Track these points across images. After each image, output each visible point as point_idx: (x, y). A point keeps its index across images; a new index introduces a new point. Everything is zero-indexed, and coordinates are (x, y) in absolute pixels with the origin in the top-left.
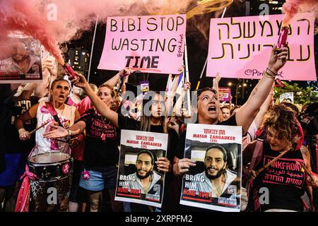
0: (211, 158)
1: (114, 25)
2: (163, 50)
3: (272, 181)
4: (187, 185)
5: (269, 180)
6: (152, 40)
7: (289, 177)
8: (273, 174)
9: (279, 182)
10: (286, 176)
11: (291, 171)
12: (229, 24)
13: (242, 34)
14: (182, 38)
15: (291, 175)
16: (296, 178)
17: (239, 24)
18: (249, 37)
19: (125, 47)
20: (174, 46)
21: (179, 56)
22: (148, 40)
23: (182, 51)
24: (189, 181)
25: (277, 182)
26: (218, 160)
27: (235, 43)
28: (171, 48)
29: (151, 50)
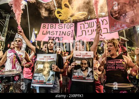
0: (83, 63)
1: (45, 26)
2: (65, 35)
3: (110, 69)
4: (74, 74)
5: (109, 69)
6: (60, 32)
7: (117, 66)
8: (110, 66)
9: (113, 69)
10: (115, 66)
11: (118, 64)
12: (84, 24)
13: (89, 26)
14: (73, 31)
15: (118, 65)
16: (120, 66)
17: (88, 23)
18: (92, 27)
19: (48, 34)
20: (70, 34)
21: (72, 37)
22: (59, 32)
23: (73, 35)
24: (75, 72)
25: (112, 69)
26: (85, 64)
27: (86, 30)
28: (69, 35)
29: (60, 35)
